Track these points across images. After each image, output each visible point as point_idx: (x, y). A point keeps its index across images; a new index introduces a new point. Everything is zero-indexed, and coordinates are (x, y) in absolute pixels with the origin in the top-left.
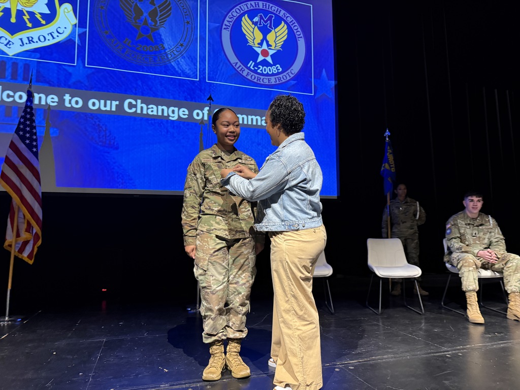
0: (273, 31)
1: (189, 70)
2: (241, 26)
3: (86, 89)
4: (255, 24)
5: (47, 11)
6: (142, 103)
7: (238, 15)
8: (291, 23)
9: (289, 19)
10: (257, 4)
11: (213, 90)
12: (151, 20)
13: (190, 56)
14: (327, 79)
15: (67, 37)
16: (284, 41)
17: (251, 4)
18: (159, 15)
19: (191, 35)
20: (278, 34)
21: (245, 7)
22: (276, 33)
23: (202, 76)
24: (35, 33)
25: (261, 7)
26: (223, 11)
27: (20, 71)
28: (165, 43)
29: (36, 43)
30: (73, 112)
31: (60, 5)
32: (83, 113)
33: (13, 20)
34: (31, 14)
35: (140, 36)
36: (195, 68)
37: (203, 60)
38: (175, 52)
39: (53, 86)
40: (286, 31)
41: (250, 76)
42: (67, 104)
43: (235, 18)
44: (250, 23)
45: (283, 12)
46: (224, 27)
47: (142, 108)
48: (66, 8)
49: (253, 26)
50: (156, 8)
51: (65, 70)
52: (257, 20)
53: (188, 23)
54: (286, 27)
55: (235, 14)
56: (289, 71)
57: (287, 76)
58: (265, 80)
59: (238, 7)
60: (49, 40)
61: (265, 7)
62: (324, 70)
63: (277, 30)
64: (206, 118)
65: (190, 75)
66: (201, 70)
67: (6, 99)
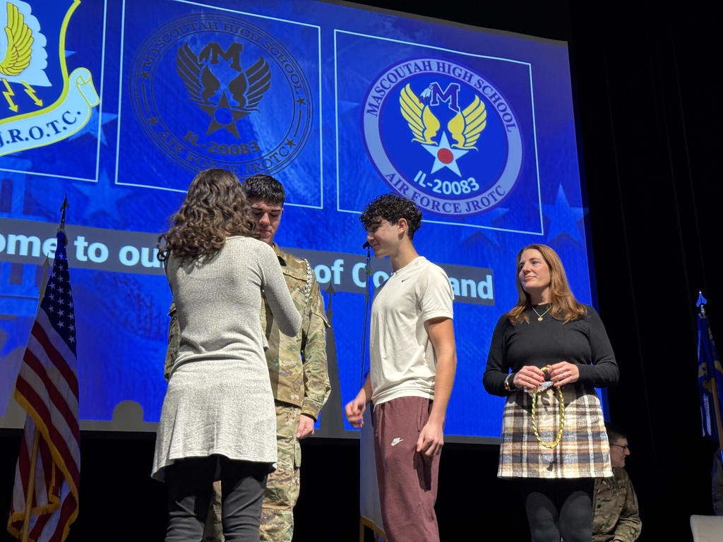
0: (459, 113)
1: (304, 190)
2: (399, 105)
3: (116, 228)
4: (425, 101)
5: (45, 82)
7: (393, 85)
8: (493, 99)
9: (489, 92)
10: (427, 64)
11: (350, 228)
12: (234, 97)
13: (307, 164)
14: (568, 205)
15: (82, 130)
16: (482, 133)
17: (416, 65)
18: (248, 87)
19: (308, 123)
20: (468, 120)
21: (406, 70)
22: (464, 118)
23: (328, 200)
24: (23, 122)
25: (435, 70)
26: (365, 80)
28: (261, 139)
29: (25, 141)
30: (91, 271)
31: (70, 71)
32: (109, 274)
34: (18, 88)
35: (214, 127)
36: (315, 186)
37: (330, 170)
38: (278, 157)
40: (485, 115)
41: (419, 199)
42: (81, 257)
43: (387, 91)
44: (416, 100)
45: (476, 78)
46: (367, 107)
48: (80, 77)
49: (422, 106)
50: (242, 75)
51: (79, 192)
52: (428, 95)
53: (301, 101)
54: (483, 105)
55: (387, 84)
56: (493, 189)
57: (491, 198)
58: (448, 208)
59: (392, 71)
60: (48, 135)
61: (441, 69)
62: (561, 187)
63: (466, 112)
64: (337, 281)
65: (307, 200)
66: (327, 189)
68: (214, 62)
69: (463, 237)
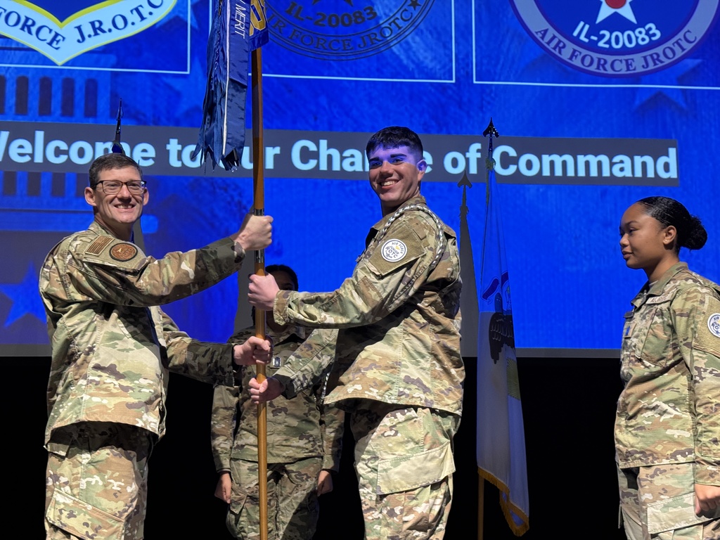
1: (432, 61)
6: (329, 147)
11: (489, 103)
13: (435, 28)
23: (462, 71)
27: (79, 96)
28: (378, 2)
30: (186, 178)
32: (206, 179)
36: (446, 55)
37: (464, 32)
39: (145, 123)
42: (174, 163)
47: (330, 158)
51: (169, 87)
64: (473, 170)
65: (436, 73)
66: (461, 56)
67: (52, 159)
69: (637, 102)
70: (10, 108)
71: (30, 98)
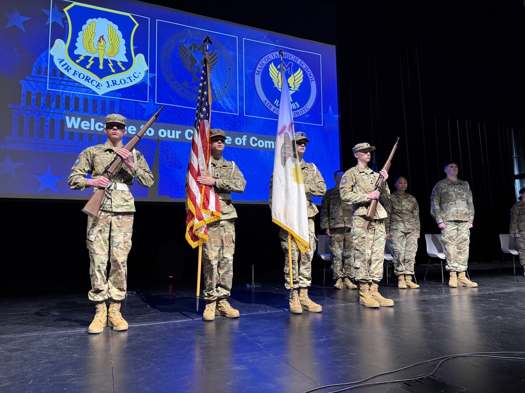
0: (292, 75)
1: (231, 106)
2: (269, 71)
4: (279, 70)
5: (125, 60)
7: (267, 63)
8: (306, 69)
9: (304, 66)
11: (249, 122)
13: (232, 96)
14: (333, 113)
15: (141, 81)
16: (301, 84)
17: (276, 54)
19: (232, 79)
20: (296, 78)
21: (272, 56)
22: (294, 77)
23: (241, 111)
24: (117, 77)
26: (255, 60)
27: (107, 107)
28: (214, 85)
29: (118, 85)
30: (148, 140)
31: (135, 55)
32: (155, 140)
33: (101, 67)
34: (114, 62)
35: (195, 79)
36: (236, 105)
37: (241, 99)
39: (132, 119)
40: (302, 76)
41: (276, 111)
43: (264, 65)
46: (256, 72)
48: (140, 57)
51: (140, 106)
53: (230, 69)
54: (302, 72)
59: (266, 57)
60: (128, 83)
61: (286, 56)
62: (330, 106)
64: (244, 144)
65: (232, 111)
66: (240, 106)
67: (97, 129)
68: (194, 51)
70: (81, 109)
71: (89, 106)
